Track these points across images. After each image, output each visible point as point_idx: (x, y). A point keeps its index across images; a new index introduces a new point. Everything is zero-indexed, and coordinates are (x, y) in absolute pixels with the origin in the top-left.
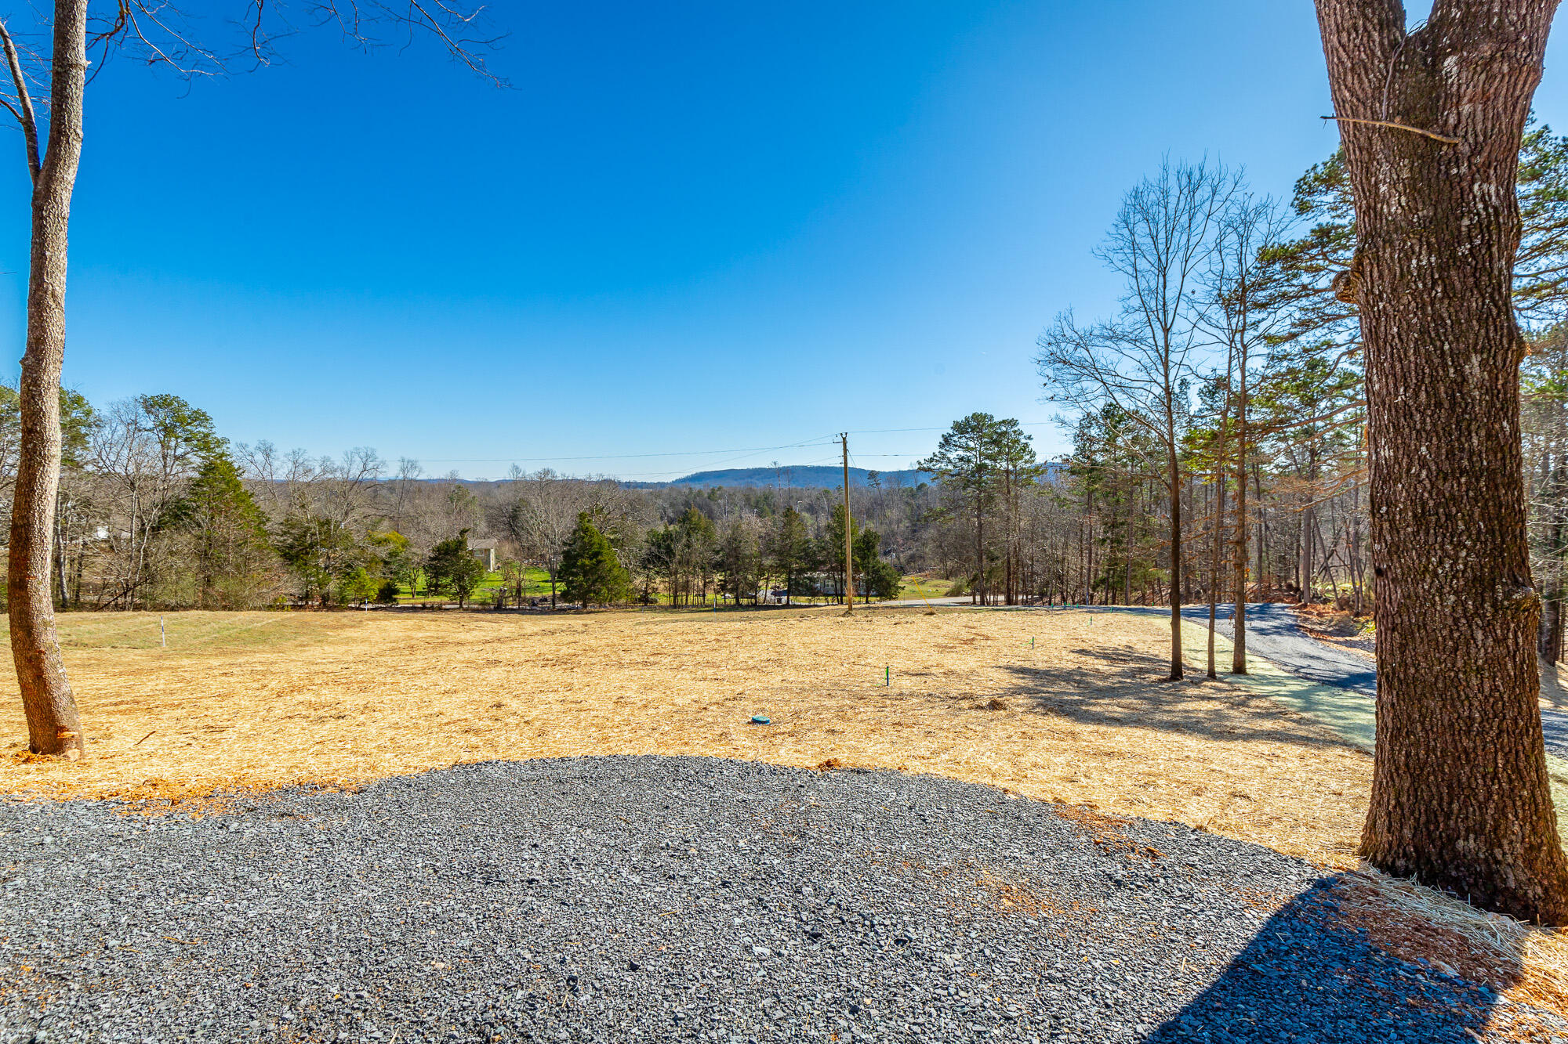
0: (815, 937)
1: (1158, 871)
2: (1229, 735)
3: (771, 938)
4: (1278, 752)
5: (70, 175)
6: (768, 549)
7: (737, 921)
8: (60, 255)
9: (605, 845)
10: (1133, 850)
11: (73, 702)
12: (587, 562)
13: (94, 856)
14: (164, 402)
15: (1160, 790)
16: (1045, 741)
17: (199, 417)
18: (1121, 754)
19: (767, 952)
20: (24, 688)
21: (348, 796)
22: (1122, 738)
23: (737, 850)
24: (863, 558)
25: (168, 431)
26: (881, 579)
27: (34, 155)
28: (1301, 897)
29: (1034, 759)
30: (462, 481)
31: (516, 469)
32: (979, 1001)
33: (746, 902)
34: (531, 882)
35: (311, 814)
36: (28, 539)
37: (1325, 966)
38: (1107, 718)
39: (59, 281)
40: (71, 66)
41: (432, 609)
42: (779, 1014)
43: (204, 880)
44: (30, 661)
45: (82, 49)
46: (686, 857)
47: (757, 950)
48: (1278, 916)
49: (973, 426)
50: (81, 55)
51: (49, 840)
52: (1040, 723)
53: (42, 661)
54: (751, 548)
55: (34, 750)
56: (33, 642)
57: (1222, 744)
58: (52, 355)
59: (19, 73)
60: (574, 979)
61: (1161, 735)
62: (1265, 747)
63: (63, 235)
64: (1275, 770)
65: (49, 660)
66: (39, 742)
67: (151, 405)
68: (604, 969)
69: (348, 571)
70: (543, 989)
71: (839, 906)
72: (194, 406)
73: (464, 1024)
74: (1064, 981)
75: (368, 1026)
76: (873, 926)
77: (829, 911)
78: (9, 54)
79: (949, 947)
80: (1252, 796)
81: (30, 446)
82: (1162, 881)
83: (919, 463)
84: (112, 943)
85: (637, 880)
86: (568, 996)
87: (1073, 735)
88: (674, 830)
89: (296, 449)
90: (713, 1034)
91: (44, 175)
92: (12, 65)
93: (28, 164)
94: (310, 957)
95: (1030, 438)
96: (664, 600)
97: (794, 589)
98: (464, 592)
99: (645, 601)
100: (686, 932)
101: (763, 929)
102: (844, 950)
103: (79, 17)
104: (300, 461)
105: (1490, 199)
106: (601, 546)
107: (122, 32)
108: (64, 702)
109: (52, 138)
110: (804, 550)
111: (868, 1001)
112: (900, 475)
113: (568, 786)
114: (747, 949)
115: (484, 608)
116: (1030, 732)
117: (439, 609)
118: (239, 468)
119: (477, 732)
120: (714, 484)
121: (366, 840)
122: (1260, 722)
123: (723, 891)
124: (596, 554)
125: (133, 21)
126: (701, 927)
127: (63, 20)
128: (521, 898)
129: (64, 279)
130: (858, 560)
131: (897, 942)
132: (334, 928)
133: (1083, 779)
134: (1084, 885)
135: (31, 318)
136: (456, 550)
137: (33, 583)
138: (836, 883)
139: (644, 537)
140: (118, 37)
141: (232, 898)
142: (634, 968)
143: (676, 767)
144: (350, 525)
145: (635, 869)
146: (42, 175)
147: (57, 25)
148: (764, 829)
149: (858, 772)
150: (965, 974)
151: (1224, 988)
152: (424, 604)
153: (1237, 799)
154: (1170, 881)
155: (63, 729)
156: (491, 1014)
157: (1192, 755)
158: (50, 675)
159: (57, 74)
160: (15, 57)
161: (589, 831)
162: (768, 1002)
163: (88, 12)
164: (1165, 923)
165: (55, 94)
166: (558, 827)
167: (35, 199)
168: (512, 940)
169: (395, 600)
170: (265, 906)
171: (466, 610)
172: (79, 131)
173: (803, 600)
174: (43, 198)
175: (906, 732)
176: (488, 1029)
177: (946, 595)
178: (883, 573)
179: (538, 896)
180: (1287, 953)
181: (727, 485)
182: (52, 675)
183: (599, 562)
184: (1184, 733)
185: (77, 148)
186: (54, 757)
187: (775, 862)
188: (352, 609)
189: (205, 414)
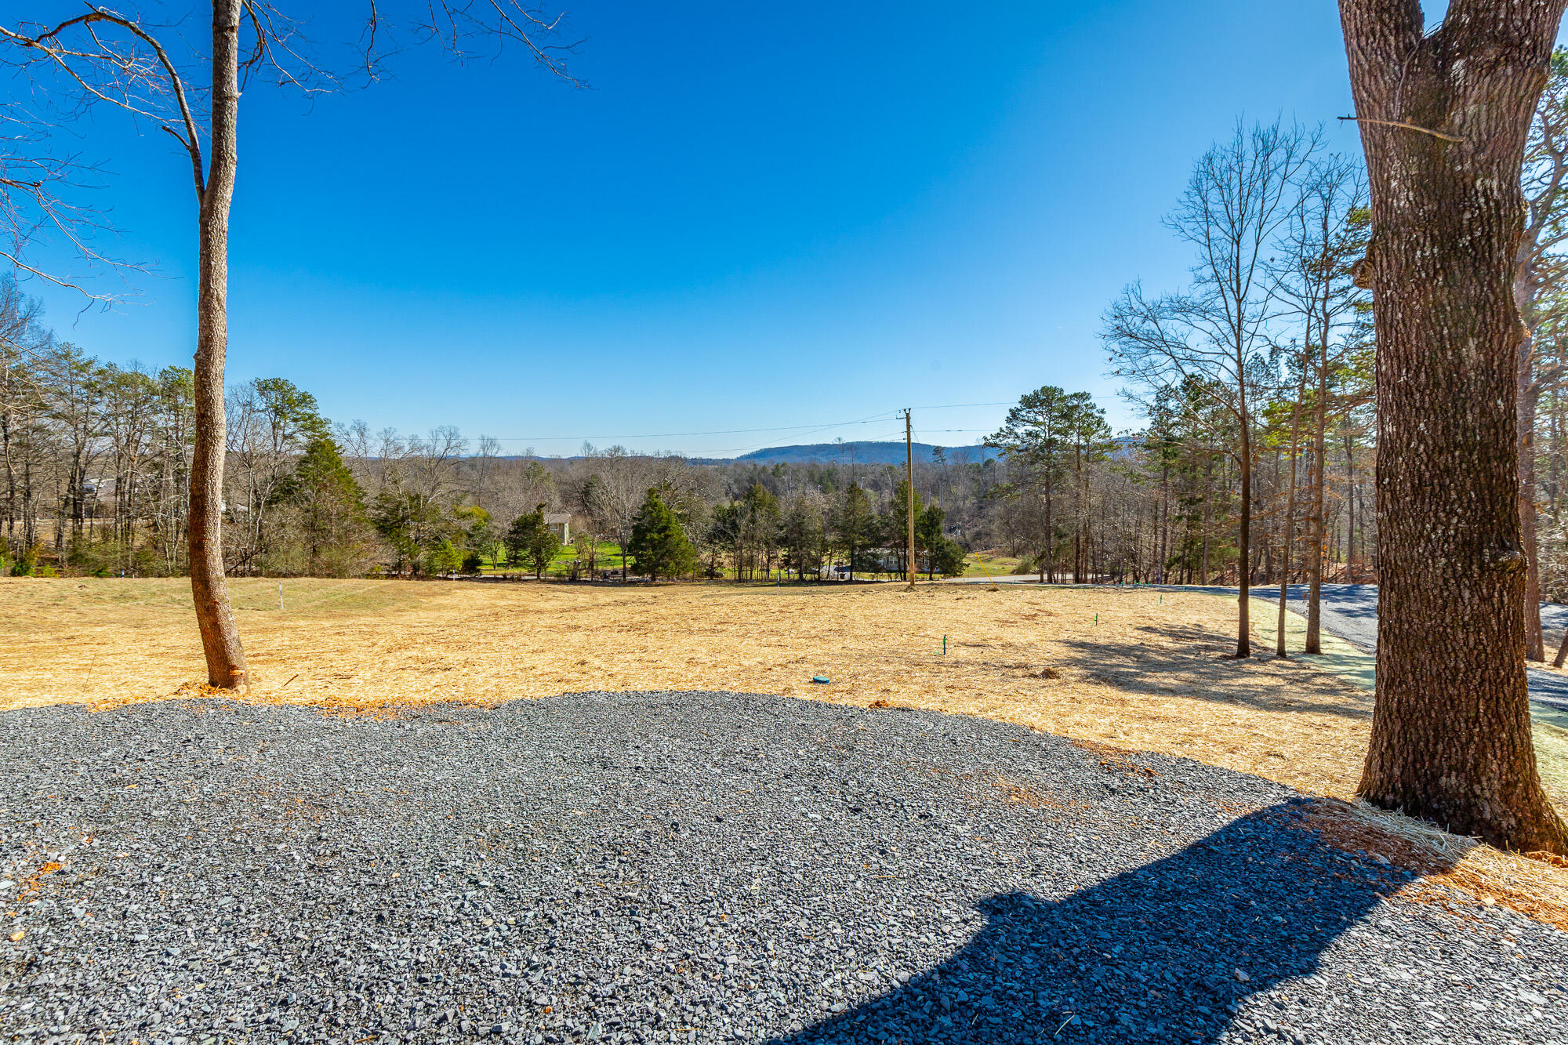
0: (856, 811)
1: (1150, 785)
2: (1286, 707)
3: (822, 810)
4: (1332, 723)
5: (228, 193)
6: (832, 524)
7: (796, 799)
8: (221, 265)
9: (691, 749)
10: (1133, 770)
11: (240, 645)
12: (656, 536)
13: (316, 740)
14: (277, 385)
15: (1196, 747)
16: (1093, 705)
17: (305, 399)
18: (1166, 719)
19: (819, 817)
20: (204, 632)
21: (486, 711)
22: (1169, 706)
23: (797, 756)
24: (928, 534)
25: (278, 411)
26: (945, 556)
27: (199, 178)
28: (1273, 808)
29: (1078, 719)
30: (538, 458)
31: (588, 446)
32: (979, 853)
33: (803, 788)
34: (637, 768)
35: (462, 721)
36: (204, 507)
37: (1272, 851)
38: (1160, 689)
39: (221, 287)
40: (227, 98)
41: (512, 580)
42: (827, 851)
43: (398, 757)
44: (208, 610)
45: (235, 83)
46: (756, 758)
47: (811, 816)
48: (1246, 817)
49: (1044, 399)
50: (234, 88)
51: (282, 728)
52: (1092, 691)
53: (217, 610)
54: (815, 524)
55: (213, 683)
56: (209, 594)
57: (1274, 714)
58: (218, 351)
59: (186, 107)
60: (676, 824)
61: (1212, 706)
62: (1317, 719)
63: (224, 247)
64: (1321, 737)
65: (223, 609)
66: (216, 678)
67: (264, 388)
68: (697, 820)
69: (435, 542)
70: (654, 829)
71: (877, 794)
72: (300, 388)
73: (602, 845)
74: (1050, 846)
75: (536, 842)
76: (902, 806)
77: (869, 796)
78: (178, 91)
79: (962, 822)
80: (1287, 755)
81: (203, 429)
82: (1152, 791)
83: (985, 438)
84: (349, 790)
85: (719, 771)
86: (672, 834)
87: (1123, 702)
88: (746, 742)
89: (387, 428)
90: (778, 859)
91: (208, 195)
92: (180, 99)
93: (195, 186)
94: (486, 805)
95: (1103, 411)
96: (729, 574)
97: (857, 564)
98: (541, 565)
99: (711, 575)
100: (756, 803)
101: (817, 805)
102: (879, 820)
103: (232, 55)
104: (392, 439)
105: (1492, 193)
106: (669, 522)
107: (259, 60)
108: (233, 645)
109: (213, 162)
110: (868, 526)
111: (894, 849)
112: (966, 451)
113: (658, 710)
114: (804, 815)
115: (558, 580)
116: (1080, 697)
117: (519, 579)
118: (340, 447)
119: (568, 682)
120: (779, 460)
121: (508, 739)
122: (1321, 697)
123: (786, 781)
124: (665, 528)
125: (269, 50)
126: (768, 802)
127: (220, 58)
128: (631, 778)
129: (225, 285)
130: (922, 536)
131: (921, 817)
132: (499, 789)
133: (1121, 735)
134: (1084, 791)
135: (201, 319)
136: (534, 524)
137: (208, 545)
138: (876, 780)
139: (710, 512)
140: (255, 65)
141: (421, 769)
142: (719, 820)
143: (747, 700)
144: (439, 498)
145: (716, 764)
146: (207, 196)
147: (215, 63)
148: (819, 743)
149: (903, 710)
150: (972, 838)
151: (1181, 858)
152: (504, 575)
153: (1272, 758)
154: (1158, 791)
155: (234, 667)
156: (619, 840)
157: (1239, 722)
158: (223, 622)
159: (216, 106)
160: (182, 92)
161: (678, 740)
162: (818, 845)
163: (238, 49)
164: (1145, 818)
165: (215, 124)
166: (654, 736)
167: (202, 216)
168: (628, 801)
169: (478, 570)
170: (446, 774)
171: (544, 581)
172: (234, 155)
173: (866, 576)
174: (207, 215)
175: (958, 693)
176: (619, 847)
177: (1013, 573)
178: (947, 549)
179: (644, 777)
180: (1243, 841)
181: (792, 461)
182: (225, 622)
184: (1237, 704)
185: (233, 170)
186: (228, 690)
187: (828, 765)
188: (440, 578)
189: (310, 396)
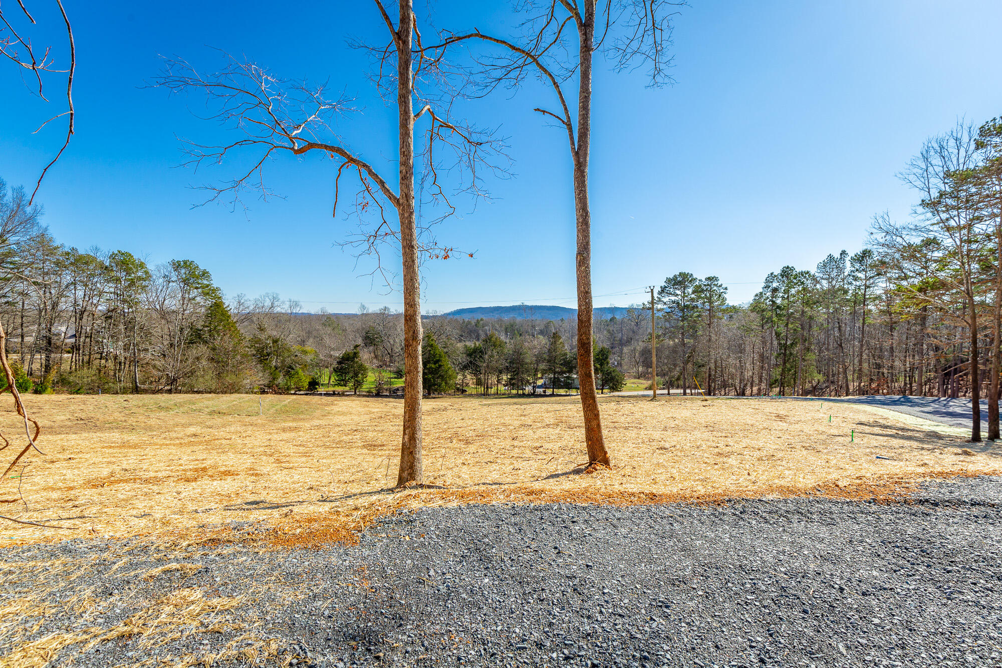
6: (539, 359)
12: (433, 366)
14: (187, 264)
17: (205, 274)
24: (601, 365)
25: (186, 282)
26: (612, 379)
41: (339, 395)
49: (680, 281)
54: (529, 358)
67: (177, 266)
69: (289, 371)
72: (202, 268)
83: (644, 304)
96: (472, 388)
97: (556, 383)
98: (358, 384)
99: (461, 391)
106: (440, 356)
110: (564, 359)
112: (630, 310)
115: (369, 395)
117: (342, 394)
118: (228, 306)
124: (437, 361)
130: (598, 366)
136: (354, 358)
139: (462, 350)
144: (291, 340)
152: (334, 392)
169: (316, 389)
171: (359, 396)
173: (562, 392)
177: (646, 389)
178: (613, 374)
183: (440, 366)
188: (292, 394)
189: (207, 272)
